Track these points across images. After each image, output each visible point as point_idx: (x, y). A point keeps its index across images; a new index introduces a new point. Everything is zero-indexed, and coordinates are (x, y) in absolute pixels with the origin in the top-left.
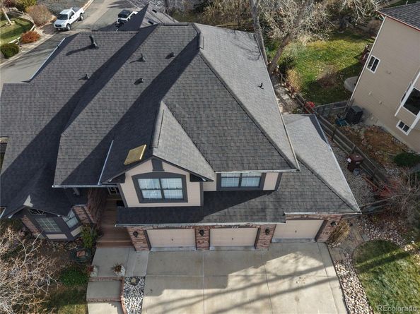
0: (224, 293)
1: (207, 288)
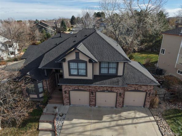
0: (101, 122)
1: (93, 120)
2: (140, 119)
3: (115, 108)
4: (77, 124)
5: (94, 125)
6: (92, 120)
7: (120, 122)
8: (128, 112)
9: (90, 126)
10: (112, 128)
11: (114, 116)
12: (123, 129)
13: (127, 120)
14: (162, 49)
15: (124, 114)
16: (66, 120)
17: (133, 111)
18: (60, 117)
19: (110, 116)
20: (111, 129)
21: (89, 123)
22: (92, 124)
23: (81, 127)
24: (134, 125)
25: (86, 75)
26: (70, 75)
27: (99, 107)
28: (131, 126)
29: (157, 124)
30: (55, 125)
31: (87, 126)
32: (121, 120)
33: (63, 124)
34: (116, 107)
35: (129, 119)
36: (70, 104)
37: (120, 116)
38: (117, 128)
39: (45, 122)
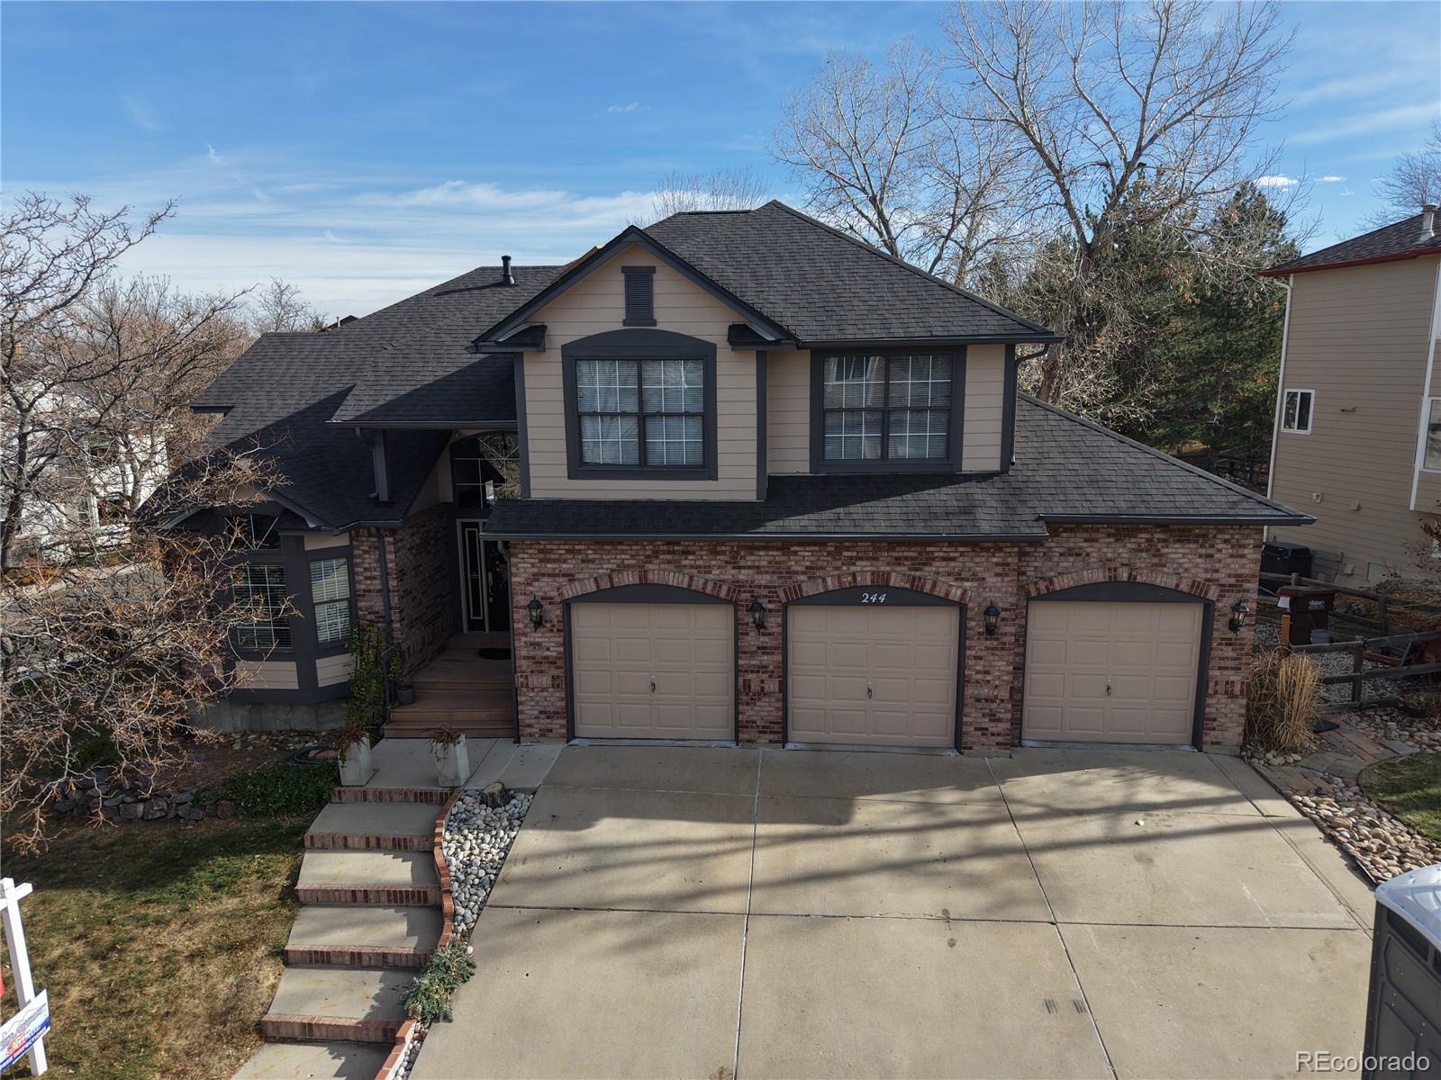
0: (837, 835)
1: (771, 822)
2: (1181, 815)
3: (953, 754)
4: (631, 846)
5: (780, 851)
6: (764, 822)
7: (1002, 834)
8: (1070, 775)
9: (746, 856)
10: (940, 867)
11: (947, 796)
12: (1036, 872)
13: (1066, 821)
14: (1292, 396)
15: (1035, 787)
16: (534, 826)
17: (1113, 772)
18: (484, 812)
19: (914, 796)
20: (928, 874)
21: (732, 839)
22: (764, 846)
23: (665, 866)
24: (1126, 851)
25: (706, 468)
26: (579, 467)
27: (818, 748)
28: (1099, 852)
29: (1331, 839)
30: (439, 860)
31: (715, 862)
32: (1012, 819)
33: (507, 849)
34: (959, 744)
35: (1080, 813)
36: (571, 735)
37: (1004, 799)
38: (981, 866)
39: (355, 850)
